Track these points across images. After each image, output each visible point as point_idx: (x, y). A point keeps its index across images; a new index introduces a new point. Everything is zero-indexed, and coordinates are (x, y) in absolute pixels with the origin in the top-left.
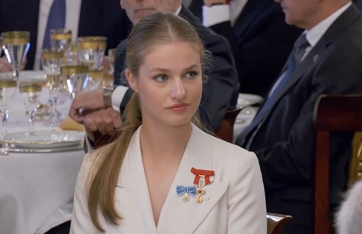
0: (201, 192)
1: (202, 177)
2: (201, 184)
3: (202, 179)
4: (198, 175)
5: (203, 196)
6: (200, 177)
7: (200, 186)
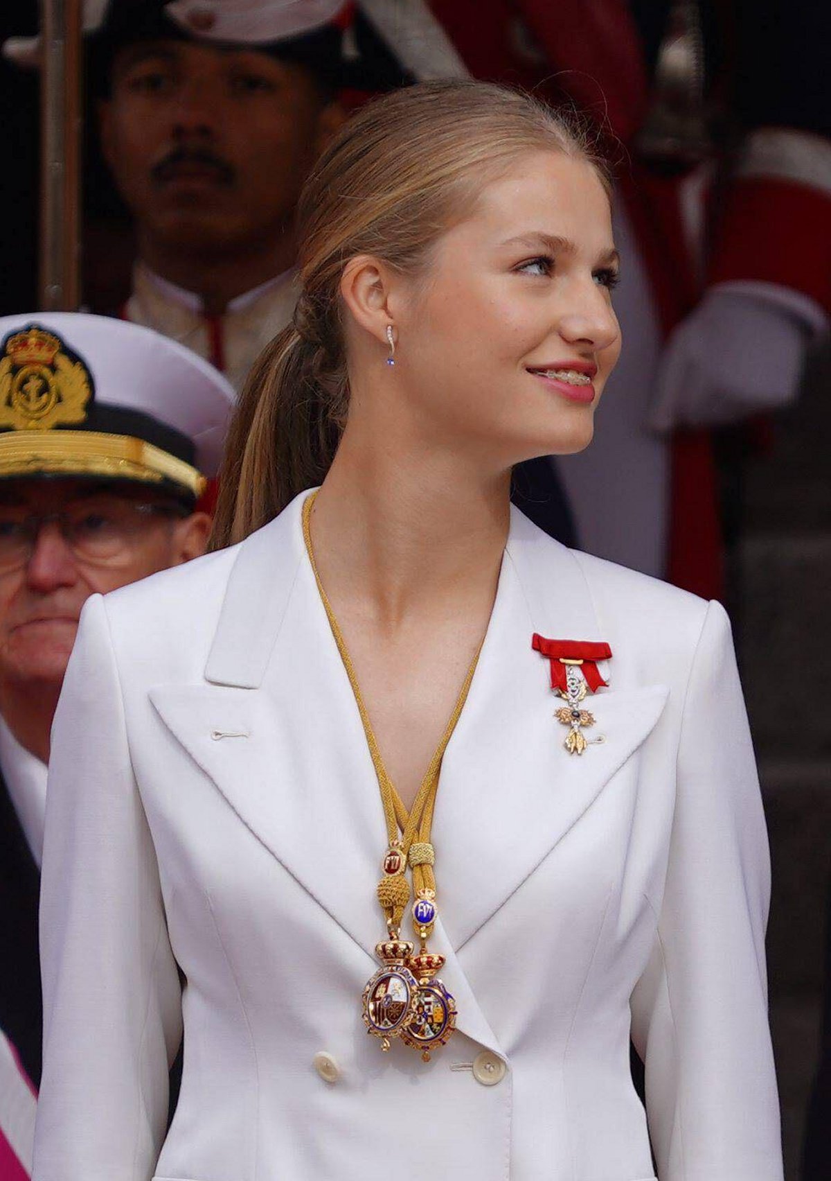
0: (578, 716)
1: (570, 665)
2: (573, 691)
3: (575, 673)
4: (558, 660)
5: (585, 732)
6: (564, 664)
7: (574, 697)
